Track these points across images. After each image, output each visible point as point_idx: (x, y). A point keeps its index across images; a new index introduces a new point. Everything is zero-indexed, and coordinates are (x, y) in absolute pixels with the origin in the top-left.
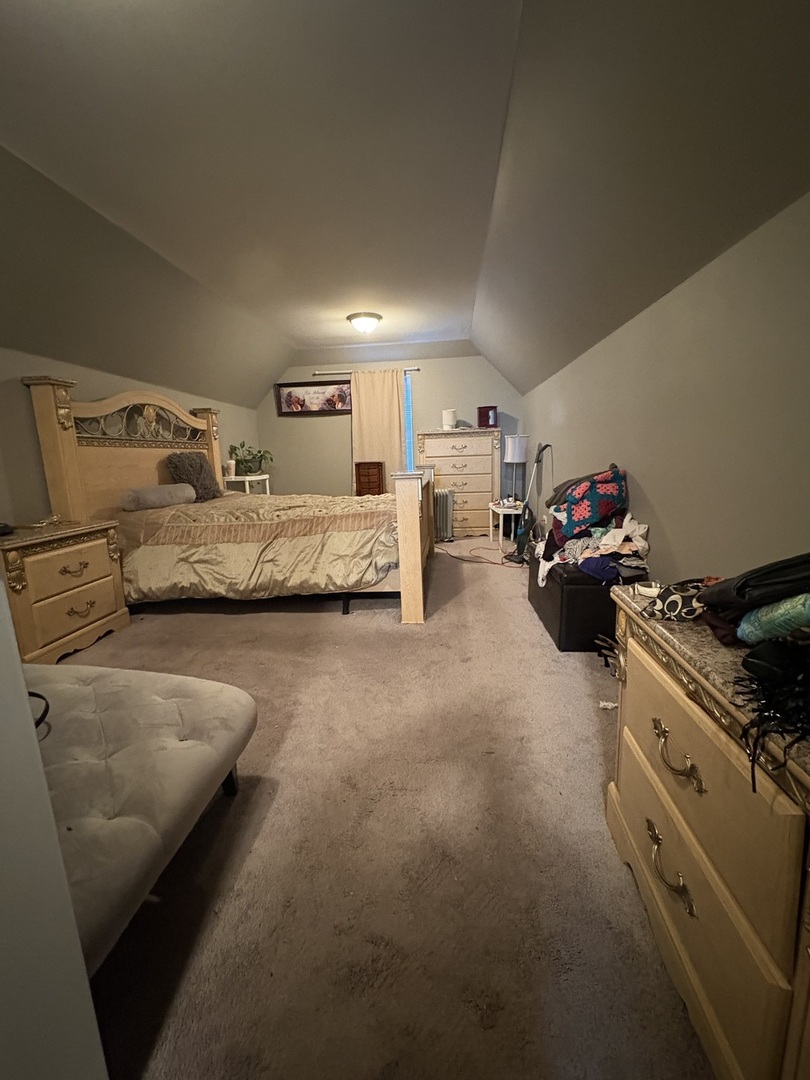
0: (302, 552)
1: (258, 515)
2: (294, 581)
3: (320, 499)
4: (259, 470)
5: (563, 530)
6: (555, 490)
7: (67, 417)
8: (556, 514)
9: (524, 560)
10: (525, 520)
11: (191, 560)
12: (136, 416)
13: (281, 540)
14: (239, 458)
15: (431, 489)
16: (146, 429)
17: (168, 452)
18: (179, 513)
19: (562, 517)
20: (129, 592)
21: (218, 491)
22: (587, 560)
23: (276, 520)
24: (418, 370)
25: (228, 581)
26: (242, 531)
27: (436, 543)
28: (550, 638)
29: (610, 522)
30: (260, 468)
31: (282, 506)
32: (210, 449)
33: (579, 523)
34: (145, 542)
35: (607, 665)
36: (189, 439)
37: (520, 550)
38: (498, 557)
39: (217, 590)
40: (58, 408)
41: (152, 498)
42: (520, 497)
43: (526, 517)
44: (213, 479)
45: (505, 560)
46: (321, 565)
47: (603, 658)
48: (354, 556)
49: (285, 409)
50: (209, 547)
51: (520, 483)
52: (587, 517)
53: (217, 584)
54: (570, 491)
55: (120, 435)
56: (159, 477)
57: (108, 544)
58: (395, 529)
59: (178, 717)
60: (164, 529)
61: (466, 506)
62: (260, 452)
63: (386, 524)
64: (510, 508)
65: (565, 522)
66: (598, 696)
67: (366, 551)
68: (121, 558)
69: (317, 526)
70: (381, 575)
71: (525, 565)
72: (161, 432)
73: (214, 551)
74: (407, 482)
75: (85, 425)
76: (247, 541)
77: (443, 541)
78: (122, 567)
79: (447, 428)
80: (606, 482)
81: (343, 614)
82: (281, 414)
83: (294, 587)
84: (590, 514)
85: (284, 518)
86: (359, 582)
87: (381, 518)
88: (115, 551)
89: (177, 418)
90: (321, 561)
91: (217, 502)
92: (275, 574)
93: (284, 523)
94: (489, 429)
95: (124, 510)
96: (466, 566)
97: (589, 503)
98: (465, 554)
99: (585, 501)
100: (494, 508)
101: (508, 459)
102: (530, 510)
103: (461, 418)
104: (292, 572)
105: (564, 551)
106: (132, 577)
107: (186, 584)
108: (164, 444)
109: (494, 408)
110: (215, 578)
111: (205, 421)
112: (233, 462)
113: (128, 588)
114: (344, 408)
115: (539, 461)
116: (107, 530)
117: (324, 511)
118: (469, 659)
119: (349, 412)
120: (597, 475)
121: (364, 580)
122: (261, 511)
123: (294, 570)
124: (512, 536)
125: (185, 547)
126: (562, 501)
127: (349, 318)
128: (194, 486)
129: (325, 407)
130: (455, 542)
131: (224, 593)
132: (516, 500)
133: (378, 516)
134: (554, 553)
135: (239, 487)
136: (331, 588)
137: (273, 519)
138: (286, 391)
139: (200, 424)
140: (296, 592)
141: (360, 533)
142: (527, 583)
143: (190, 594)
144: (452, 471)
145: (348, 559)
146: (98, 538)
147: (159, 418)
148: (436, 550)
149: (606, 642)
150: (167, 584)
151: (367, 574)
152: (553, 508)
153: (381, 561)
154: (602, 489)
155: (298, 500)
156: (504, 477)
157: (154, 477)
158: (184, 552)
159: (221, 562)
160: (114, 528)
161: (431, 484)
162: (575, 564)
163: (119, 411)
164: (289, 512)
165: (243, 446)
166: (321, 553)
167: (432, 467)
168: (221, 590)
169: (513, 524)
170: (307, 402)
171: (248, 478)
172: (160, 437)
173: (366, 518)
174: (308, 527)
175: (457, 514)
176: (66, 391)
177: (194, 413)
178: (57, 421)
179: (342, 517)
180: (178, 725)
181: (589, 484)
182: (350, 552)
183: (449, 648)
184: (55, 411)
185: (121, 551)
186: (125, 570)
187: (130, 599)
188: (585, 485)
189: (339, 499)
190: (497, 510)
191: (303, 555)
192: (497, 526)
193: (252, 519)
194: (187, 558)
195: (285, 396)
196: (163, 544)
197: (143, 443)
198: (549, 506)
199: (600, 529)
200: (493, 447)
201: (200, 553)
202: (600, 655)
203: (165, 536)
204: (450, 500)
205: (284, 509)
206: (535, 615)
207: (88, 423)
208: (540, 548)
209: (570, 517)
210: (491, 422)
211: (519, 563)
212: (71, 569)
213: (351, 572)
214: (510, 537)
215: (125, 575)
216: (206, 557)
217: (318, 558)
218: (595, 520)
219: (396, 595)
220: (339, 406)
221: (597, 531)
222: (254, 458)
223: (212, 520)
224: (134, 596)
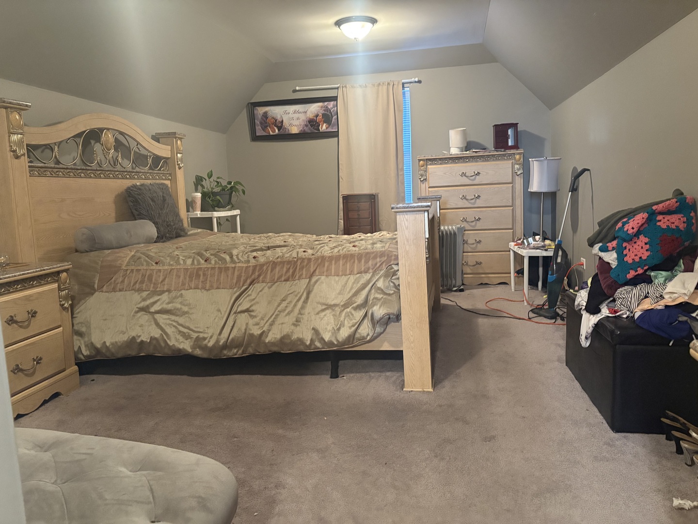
0: (283, 300)
1: (231, 256)
2: (274, 336)
3: (303, 239)
4: (228, 204)
5: (613, 275)
6: (600, 224)
7: (20, 143)
8: (602, 254)
9: (558, 315)
10: (556, 263)
11: (152, 310)
12: (93, 142)
13: (258, 286)
14: (205, 190)
15: (436, 224)
16: (103, 158)
17: (128, 183)
18: (139, 255)
19: (611, 257)
20: (80, 347)
21: (183, 230)
22: (647, 312)
23: (253, 262)
24: (419, 82)
25: (195, 335)
26: (212, 275)
27: (443, 292)
28: (598, 414)
29: (676, 264)
30: (229, 203)
31: (260, 245)
32: (174, 180)
33: (634, 265)
34: (100, 288)
35: (680, 451)
36: (150, 168)
37: (552, 302)
38: (523, 309)
39: (181, 346)
40: (10, 133)
41: (109, 236)
42: (549, 235)
43: (559, 260)
44: (177, 215)
45: (532, 315)
46: (305, 317)
47: (673, 442)
48: (346, 306)
49: (260, 132)
50: (174, 294)
51: (549, 218)
52: (644, 257)
53: (181, 339)
54: (620, 225)
55: (75, 164)
56: (116, 213)
57: (60, 289)
58: (395, 273)
59: (148, 493)
60: (122, 273)
61: (480, 247)
62: (230, 183)
63: (384, 267)
64: (537, 248)
65: (614, 264)
66: (669, 492)
67: (360, 299)
68: (72, 306)
69: (302, 268)
70: (378, 329)
71: (559, 321)
72: (120, 159)
73: (180, 300)
74: (410, 217)
75: (37, 153)
76: (218, 288)
77: (450, 290)
78: (72, 318)
79: (454, 151)
80: (669, 212)
81: (331, 377)
82: (255, 138)
83: (272, 344)
84: (648, 253)
85: (262, 260)
86: (351, 338)
87: (378, 260)
88: (66, 298)
89: (138, 143)
90: (306, 311)
91: (182, 242)
92: (250, 326)
93: (262, 265)
94: (509, 152)
95: (77, 251)
96: (481, 321)
97: (647, 240)
98: (480, 306)
99: (642, 237)
100: (516, 249)
101: (535, 187)
102: (564, 252)
103: (472, 138)
104: (271, 325)
105: (614, 300)
106: (84, 329)
107: (145, 338)
108: (123, 174)
109: (514, 126)
110: (180, 332)
111: (169, 147)
112: (199, 195)
113: (79, 343)
114: (330, 130)
115: (574, 189)
116: (58, 273)
117: (310, 251)
118: (494, 437)
119: (335, 135)
120: (657, 203)
121: (357, 335)
122: (235, 252)
123: (273, 321)
124: (540, 284)
125: (145, 294)
126: (610, 237)
127: (338, 23)
128: (155, 223)
129: (307, 130)
130: (467, 292)
131: (190, 350)
132: (544, 239)
133: (375, 258)
134: (601, 303)
135: (207, 224)
136: (318, 344)
137: (248, 261)
138: (261, 110)
139: (162, 150)
140: (275, 349)
141: (352, 278)
142: (563, 343)
143: (150, 351)
144: (462, 203)
145: (338, 309)
146: (48, 283)
147: (118, 145)
148: (443, 301)
149: (677, 421)
150: (124, 338)
151: (362, 328)
152: (597, 247)
153: (379, 311)
154: (664, 222)
155: (277, 239)
156: (528, 210)
157: (110, 211)
158: (144, 300)
159: (187, 313)
160: (66, 271)
161: (436, 220)
162: (631, 318)
163: (74, 137)
164: (269, 252)
165: (210, 176)
166: (306, 301)
167: (438, 199)
168: (186, 346)
169: (541, 270)
170: (286, 123)
171: (216, 214)
172: (118, 167)
173: (360, 260)
174: (291, 271)
175: (468, 257)
176: (20, 115)
177: (157, 138)
178: (8, 149)
179: (331, 258)
180: (149, 503)
181: (645, 215)
182: (341, 300)
183: (466, 422)
184: (7, 138)
185: (73, 298)
186: (76, 321)
187: (81, 356)
188: (640, 218)
189: (325, 238)
190: (520, 251)
191: (284, 304)
192: (520, 272)
193: (223, 260)
194: (148, 307)
195: (260, 117)
196: (120, 290)
197: (100, 173)
198: (591, 245)
199: (664, 273)
200: (514, 174)
201: (163, 301)
202: (669, 438)
203: (123, 281)
204: (459, 240)
205: (261, 250)
206: (577, 384)
207: (40, 150)
208: (582, 297)
209: (621, 257)
210: (510, 143)
211: (551, 318)
212: (18, 318)
213: (342, 325)
214: (537, 286)
215: (76, 328)
216: (169, 307)
217: (303, 308)
218: (656, 262)
219: (397, 356)
220: (324, 127)
221: (660, 276)
222: (223, 190)
223: (177, 262)
224: (85, 352)
